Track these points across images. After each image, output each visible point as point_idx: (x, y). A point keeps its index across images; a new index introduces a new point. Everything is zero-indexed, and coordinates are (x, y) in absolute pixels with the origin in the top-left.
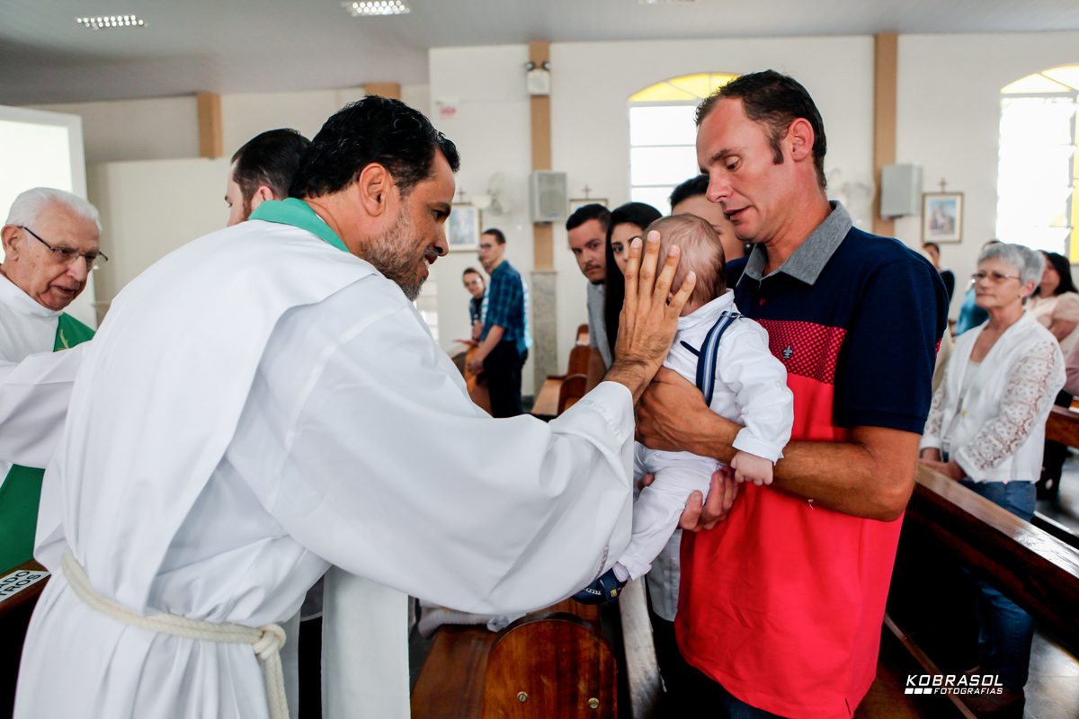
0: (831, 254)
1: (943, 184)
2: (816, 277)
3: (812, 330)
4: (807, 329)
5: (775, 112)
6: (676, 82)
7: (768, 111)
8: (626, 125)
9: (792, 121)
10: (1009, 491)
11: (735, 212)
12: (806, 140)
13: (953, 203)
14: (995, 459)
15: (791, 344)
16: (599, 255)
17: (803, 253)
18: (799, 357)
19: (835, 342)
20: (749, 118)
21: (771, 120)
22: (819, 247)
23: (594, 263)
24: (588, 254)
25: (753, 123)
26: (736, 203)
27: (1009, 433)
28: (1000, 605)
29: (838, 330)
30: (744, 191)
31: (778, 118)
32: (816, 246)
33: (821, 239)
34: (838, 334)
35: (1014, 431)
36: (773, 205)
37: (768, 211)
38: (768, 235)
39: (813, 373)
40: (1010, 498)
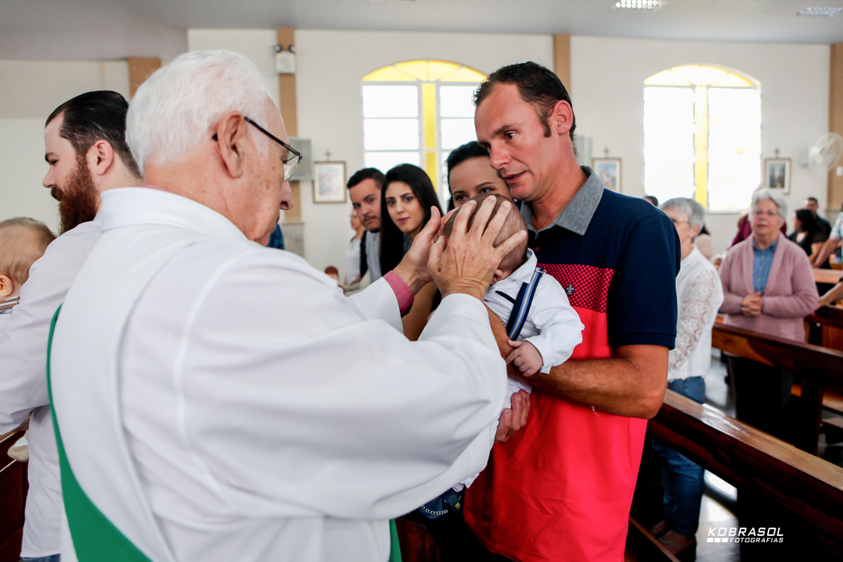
0: (594, 211)
1: (607, 151)
2: (586, 229)
3: (589, 272)
4: (584, 271)
5: (543, 95)
6: (401, 66)
7: (538, 94)
8: (359, 100)
9: (556, 103)
10: (687, 385)
11: (512, 177)
12: (568, 118)
13: (614, 166)
14: (677, 361)
15: (572, 283)
16: (376, 207)
17: (573, 210)
18: (580, 293)
19: (607, 280)
20: (524, 99)
21: (540, 102)
22: (584, 205)
23: (371, 215)
24: (365, 208)
25: (527, 104)
26: (514, 168)
27: (685, 342)
28: (682, 472)
29: (609, 270)
30: (521, 159)
31: (545, 100)
32: (582, 204)
33: (585, 199)
34: (609, 273)
35: (688, 340)
36: (545, 169)
37: (541, 175)
38: (540, 194)
39: (591, 305)
40: (687, 391)
